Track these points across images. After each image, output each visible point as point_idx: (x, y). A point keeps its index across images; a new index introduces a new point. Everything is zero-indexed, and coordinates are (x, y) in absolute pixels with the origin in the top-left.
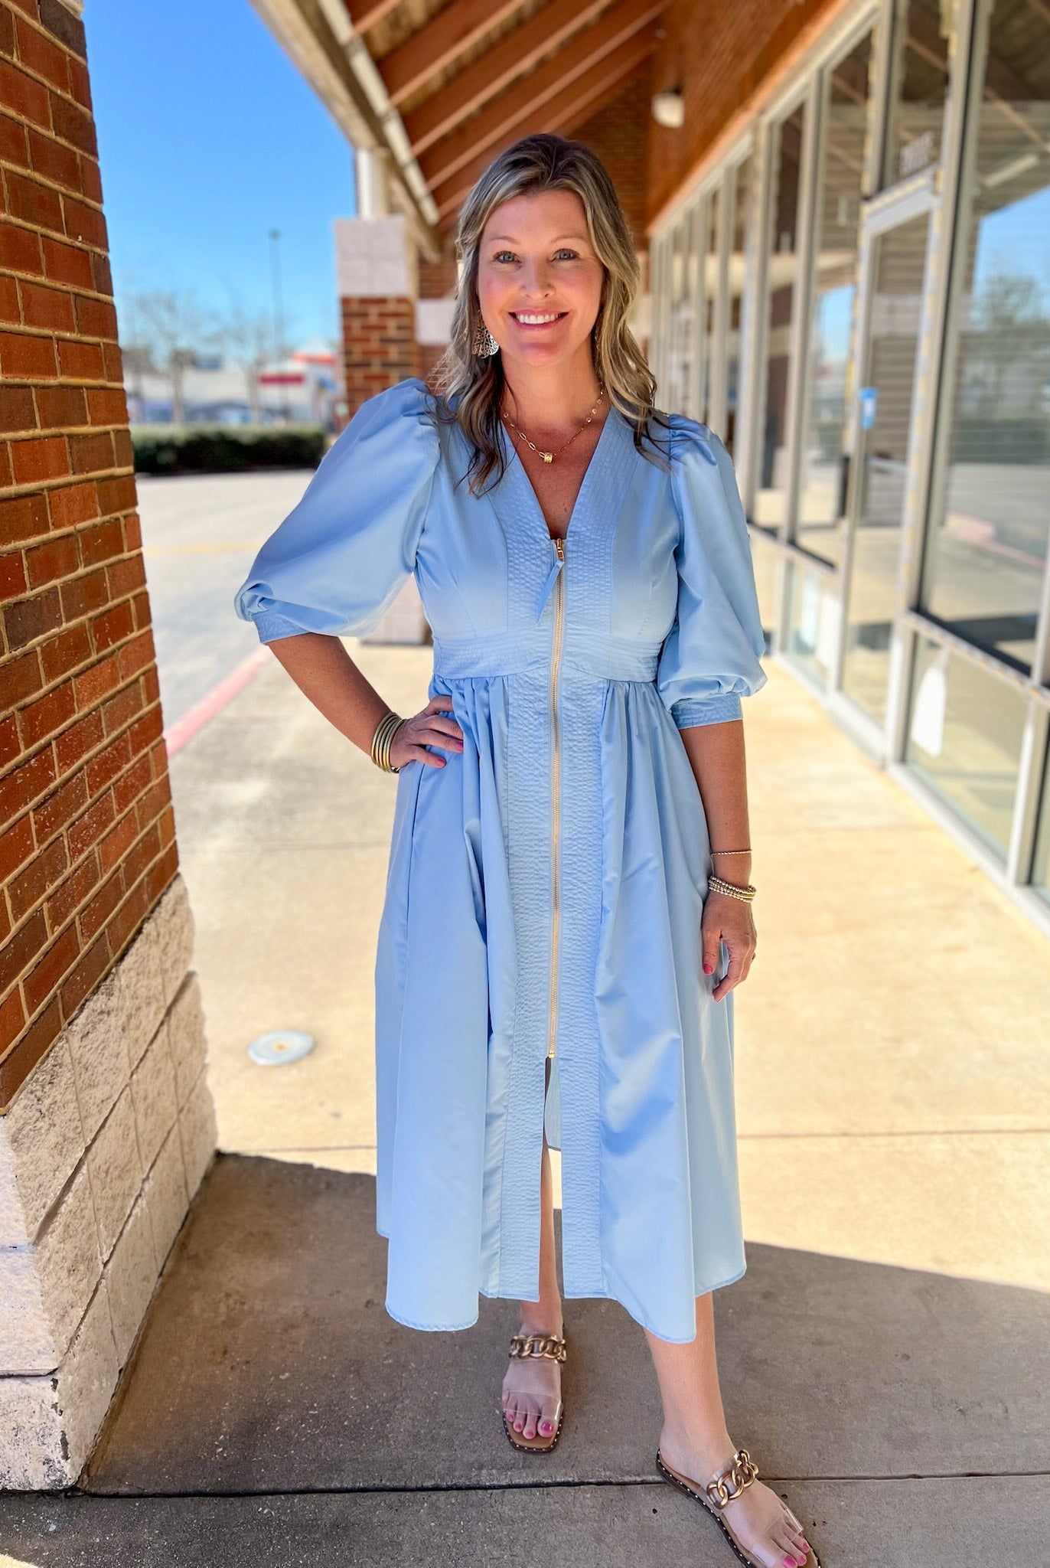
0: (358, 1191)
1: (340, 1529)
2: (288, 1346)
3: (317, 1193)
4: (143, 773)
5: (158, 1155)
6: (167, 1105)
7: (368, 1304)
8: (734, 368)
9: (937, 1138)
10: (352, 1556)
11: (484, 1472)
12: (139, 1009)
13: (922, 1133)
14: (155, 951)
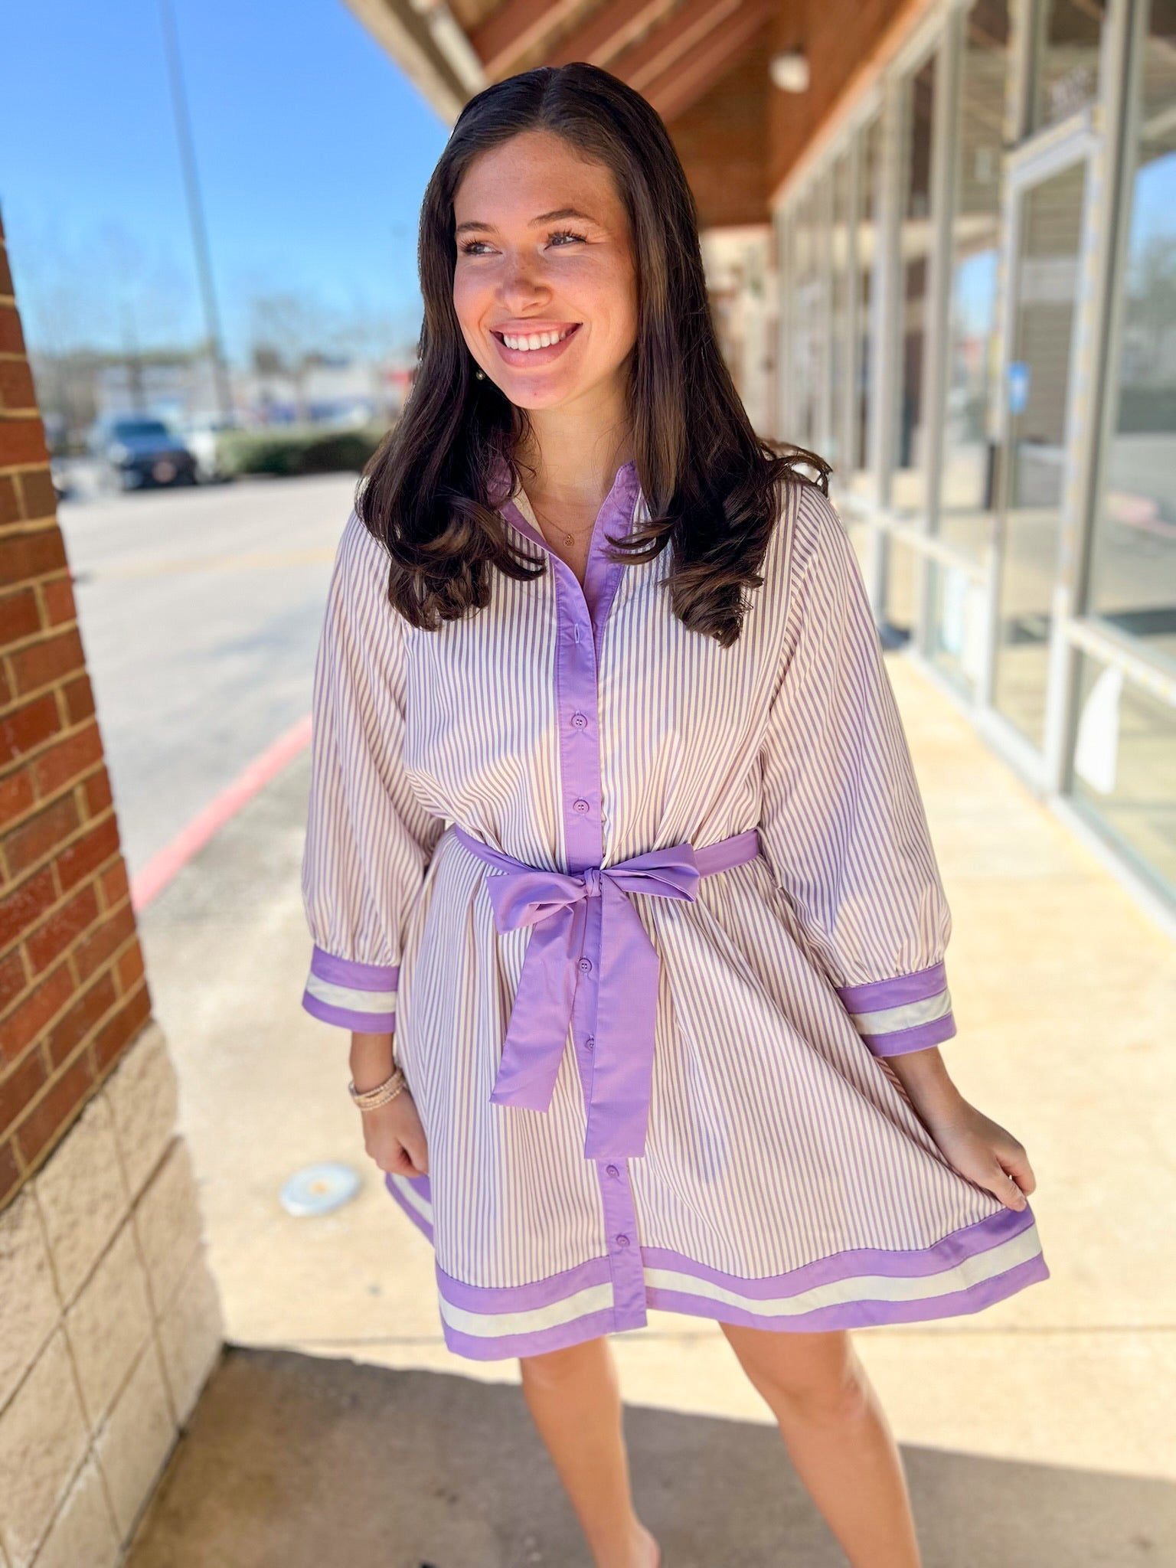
4: (83, 910)
5: (118, 1395)
6: (136, 1325)
8: (864, 346)
9: (1134, 1337)
13: (1111, 1329)
14: (107, 1138)
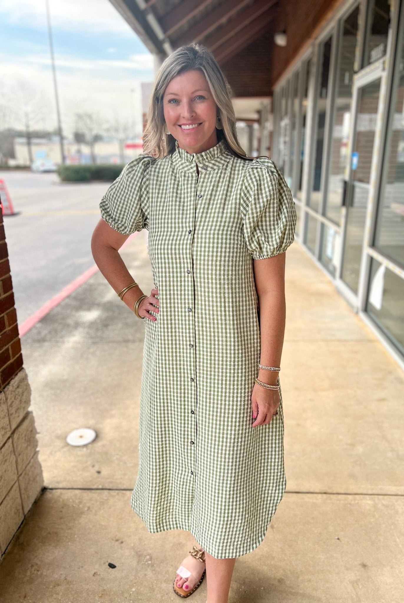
0: (102, 512)
2: (54, 595)
3: (82, 513)
5: (4, 499)
6: (12, 476)
7: (95, 574)
9: (367, 497)
13: (361, 494)
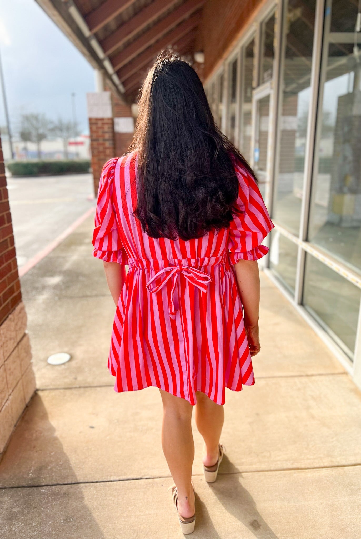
1: (66, 495)
2: (54, 445)
4: (9, 268)
5: (14, 388)
6: (18, 372)
7: (81, 432)
10: (69, 501)
11: (112, 477)
12: (7, 341)
14: (13, 324)
